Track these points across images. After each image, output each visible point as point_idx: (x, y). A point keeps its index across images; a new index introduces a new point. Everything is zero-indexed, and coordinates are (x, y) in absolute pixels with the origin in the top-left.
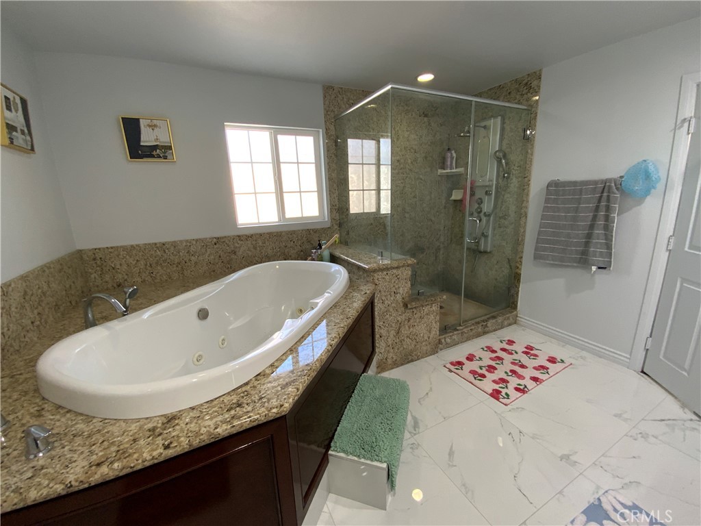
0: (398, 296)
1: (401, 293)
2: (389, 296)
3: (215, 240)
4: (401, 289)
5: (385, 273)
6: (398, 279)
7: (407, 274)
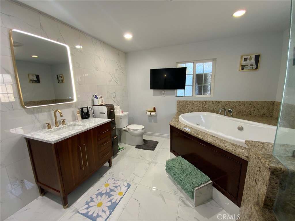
0: (256, 187)
2: (253, 178)
4: (259, 184)
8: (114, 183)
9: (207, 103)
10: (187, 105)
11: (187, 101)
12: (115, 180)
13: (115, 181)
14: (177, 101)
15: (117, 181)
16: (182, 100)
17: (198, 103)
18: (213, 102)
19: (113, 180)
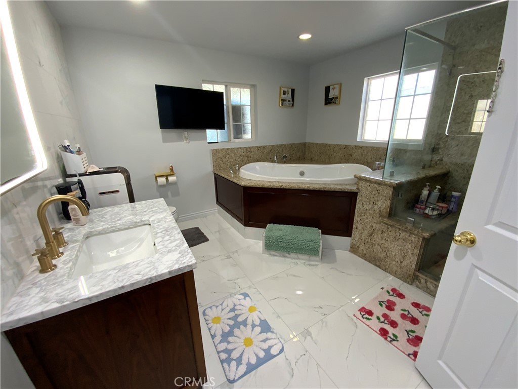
0: (376, 207)
1: (379, 206)
2: (368, 203)
3: (345, 146)
4: (380, 203)
5: (368, 184)
6: (379, 193)
7: (387, 193)
8: (222, 310)
9: (252, 150)
10: (228, 156)
11: (228, 149)
12: (217, 307)
13: (220, 308)
14: (213, 150)
15: (222, 305)
16: (219, 148)
17: (241, 151)
18: (258, 148)
19: (214, 308)
